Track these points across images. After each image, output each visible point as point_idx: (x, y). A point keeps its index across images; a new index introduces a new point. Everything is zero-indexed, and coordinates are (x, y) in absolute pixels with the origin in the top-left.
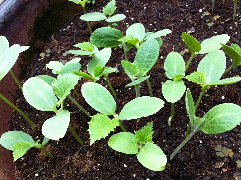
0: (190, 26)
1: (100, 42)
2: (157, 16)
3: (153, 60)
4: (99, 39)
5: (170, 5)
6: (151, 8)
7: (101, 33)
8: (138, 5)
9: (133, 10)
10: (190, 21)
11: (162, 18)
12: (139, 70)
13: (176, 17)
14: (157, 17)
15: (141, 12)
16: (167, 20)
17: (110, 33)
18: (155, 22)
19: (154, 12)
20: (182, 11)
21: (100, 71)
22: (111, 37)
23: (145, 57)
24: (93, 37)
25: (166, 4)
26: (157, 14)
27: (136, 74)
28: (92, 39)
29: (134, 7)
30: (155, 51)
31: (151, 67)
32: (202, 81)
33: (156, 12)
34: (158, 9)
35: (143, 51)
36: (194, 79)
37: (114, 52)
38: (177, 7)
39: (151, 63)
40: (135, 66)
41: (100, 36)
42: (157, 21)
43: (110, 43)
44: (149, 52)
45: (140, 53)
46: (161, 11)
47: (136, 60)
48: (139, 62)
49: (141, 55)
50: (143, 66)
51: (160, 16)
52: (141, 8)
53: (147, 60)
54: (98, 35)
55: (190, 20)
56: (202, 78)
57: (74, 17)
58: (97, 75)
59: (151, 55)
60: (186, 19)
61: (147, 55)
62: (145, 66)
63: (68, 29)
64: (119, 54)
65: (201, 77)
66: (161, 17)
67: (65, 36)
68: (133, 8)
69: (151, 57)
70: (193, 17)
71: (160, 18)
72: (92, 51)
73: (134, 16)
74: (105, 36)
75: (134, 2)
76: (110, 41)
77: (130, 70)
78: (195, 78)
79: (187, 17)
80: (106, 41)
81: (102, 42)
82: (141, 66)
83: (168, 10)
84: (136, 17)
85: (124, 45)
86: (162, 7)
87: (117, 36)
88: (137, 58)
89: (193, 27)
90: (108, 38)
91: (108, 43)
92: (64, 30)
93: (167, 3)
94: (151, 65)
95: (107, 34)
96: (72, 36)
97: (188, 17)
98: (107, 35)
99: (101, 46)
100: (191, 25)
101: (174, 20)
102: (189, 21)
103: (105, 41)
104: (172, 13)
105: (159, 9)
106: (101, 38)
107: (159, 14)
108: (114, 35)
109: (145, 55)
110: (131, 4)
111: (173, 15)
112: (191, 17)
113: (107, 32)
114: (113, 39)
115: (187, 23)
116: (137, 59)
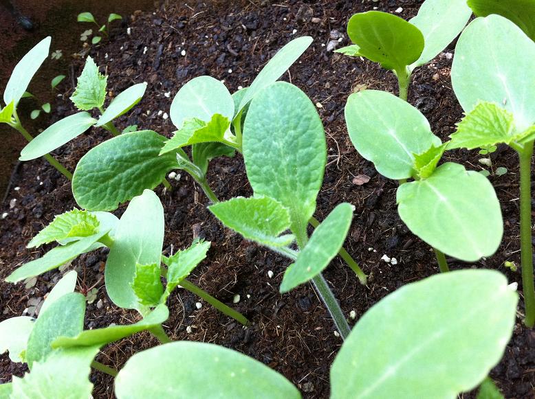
0: (323, 33)
1: (108, 191)
2: (224, 54)
3: (311, 148)
4: (102, 185)
5: (242, 13)
6: (198, 45)
7: (98, 166)
8: (163, 55)
9: (159, 74)
10: (314, 20)
11: (241, 53)
12: (284, 204)
13: (275, 32)
14: (226, 57)
15: (180, 66)
16: (257, 50)
17: (124, 152)
18: (230, 71)
19: (213, 48)
20: (281, 9)
21: (155, 283)
22: (134, 160)
23: (279, 156)
24: (80, 190)
25: (231, 15)
26: (222, 51)
27: (282, 223)
28: (80, 198)
29: (157, 66)
30: (301, 117)
31: (319, 173)
32: (504, 128)
33: (217, 47)
34: (218, 38)
35: (260, 140)
36: (481, 137)
37: (168, 200)
38: (263, 6)
39: (312, 164)
40: (264, 202)
41: (100, 173)
42: (234, 66)
43: (142, 180)
44: (285, 131)
45: (253, 151)
46: (227, 38)
47: (254, 181)
48: (267, 182)
49: (264, 154)
50: (289, 188)
51: (232, 51)
52: (174, 59)
53: (295, 161)
54: (93, 177)
55: (314, 17)
56: (497, 119)
57: (15, 171)
58: (153, 301)
59: (295, 138)
60: (302, 20)
61: (281, 144)
62: (298, 184)
63: (13, 209)
64: (183, 197)
65: (492, 118)
66: (238, 52)
67: (15, 229)
68: (154, 69)
69: (300, 143)
70: (317, 6)
71: (236, 54)
72: (95, 233)
73: (168, 85)
74: (114, 167)
75: (148, 56)
76: (137, 173)
77: (257, 221)
78: (481, 130)
79: (302, 14)
80: (126, 181)
81: (115, 187)
82: (281, 189)
83: (244, 27)
84: (173, 86)
85: (184, 163)
86: (226, 28)
87: (150, 149)
88: (255, 173)
89: (332, 29)
90: (127, 168)
91: (136, 183)
92: (5, 215)
93: (231, 12)
94: (316, 168)
95: (117, 160)
96: (31, 219)
97: (306, 14)
98: (120, 160)
99: (120, 200)
100: (324, 28)
101: (272, 40)
102: (313, 23)
103: (123, 181)
104: (258, 27)
105: (221, 36)
106: (106, 178)
107: (228, 47)
108: (142, 152)
109: (276, 148)
110: (143, 63)
111: (263, 31)
112: (311, 11)
113: (116, 154)
114: (144, 164)
115: (311, 28)
116: (255, 177)
